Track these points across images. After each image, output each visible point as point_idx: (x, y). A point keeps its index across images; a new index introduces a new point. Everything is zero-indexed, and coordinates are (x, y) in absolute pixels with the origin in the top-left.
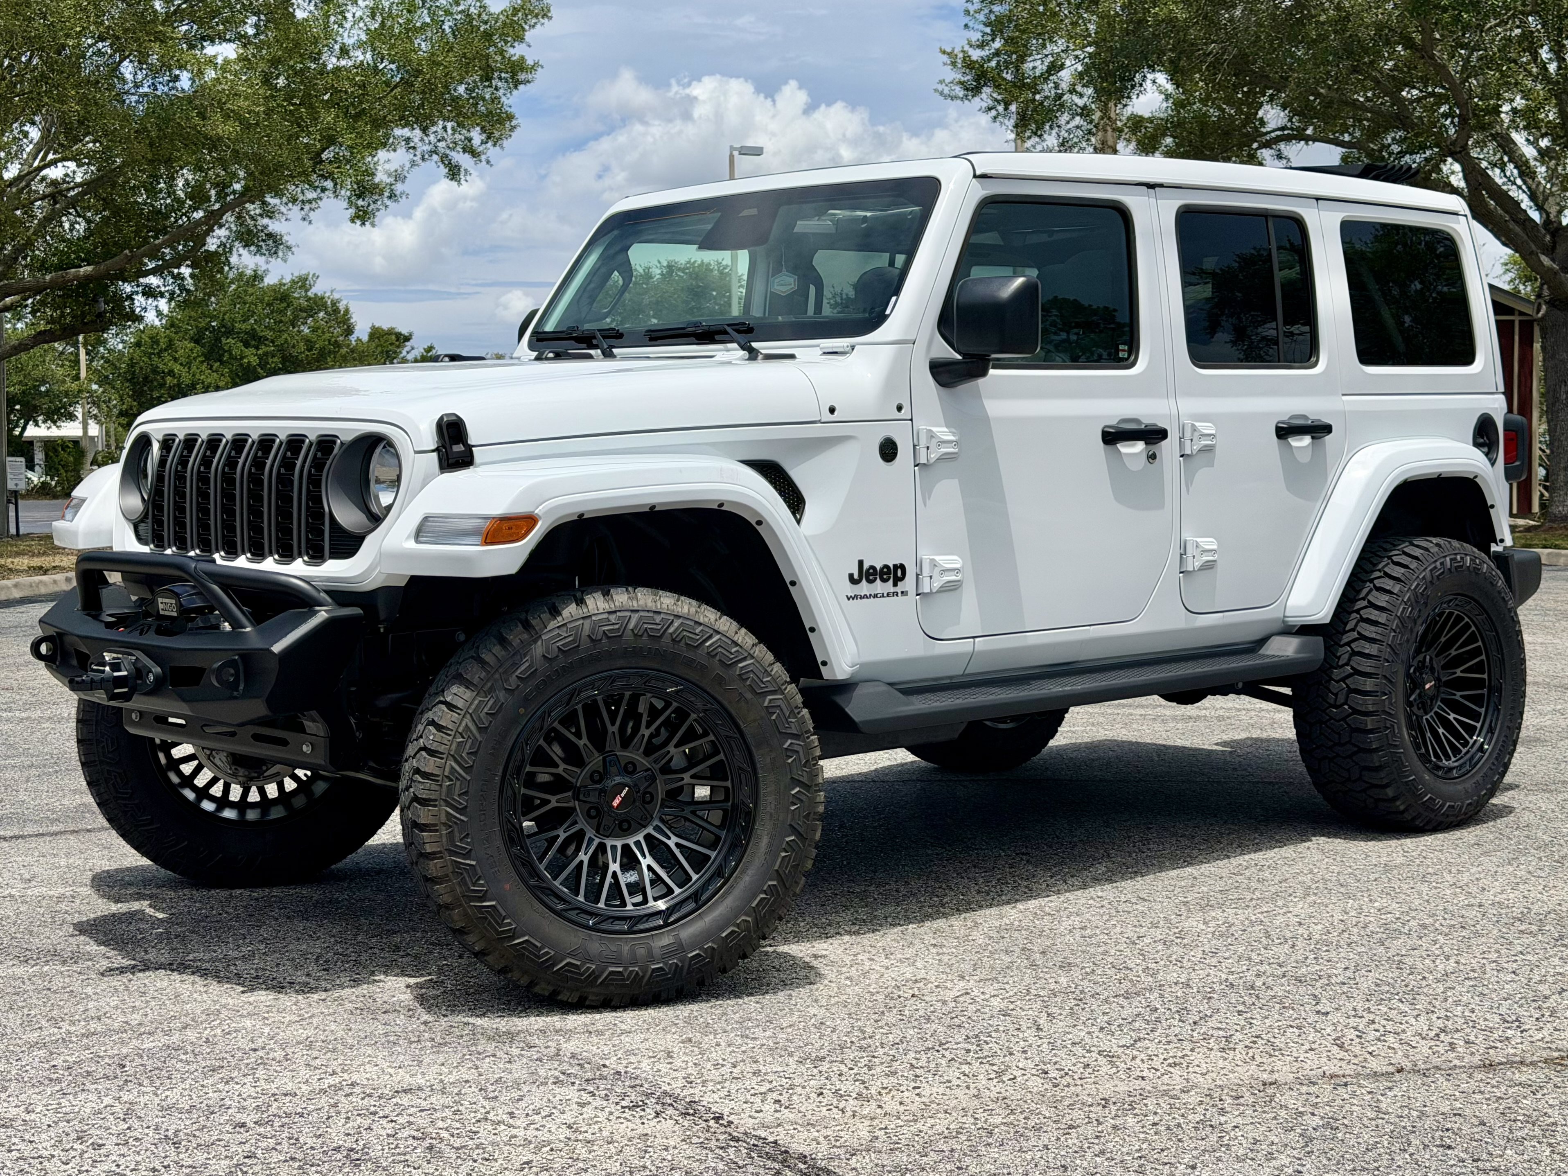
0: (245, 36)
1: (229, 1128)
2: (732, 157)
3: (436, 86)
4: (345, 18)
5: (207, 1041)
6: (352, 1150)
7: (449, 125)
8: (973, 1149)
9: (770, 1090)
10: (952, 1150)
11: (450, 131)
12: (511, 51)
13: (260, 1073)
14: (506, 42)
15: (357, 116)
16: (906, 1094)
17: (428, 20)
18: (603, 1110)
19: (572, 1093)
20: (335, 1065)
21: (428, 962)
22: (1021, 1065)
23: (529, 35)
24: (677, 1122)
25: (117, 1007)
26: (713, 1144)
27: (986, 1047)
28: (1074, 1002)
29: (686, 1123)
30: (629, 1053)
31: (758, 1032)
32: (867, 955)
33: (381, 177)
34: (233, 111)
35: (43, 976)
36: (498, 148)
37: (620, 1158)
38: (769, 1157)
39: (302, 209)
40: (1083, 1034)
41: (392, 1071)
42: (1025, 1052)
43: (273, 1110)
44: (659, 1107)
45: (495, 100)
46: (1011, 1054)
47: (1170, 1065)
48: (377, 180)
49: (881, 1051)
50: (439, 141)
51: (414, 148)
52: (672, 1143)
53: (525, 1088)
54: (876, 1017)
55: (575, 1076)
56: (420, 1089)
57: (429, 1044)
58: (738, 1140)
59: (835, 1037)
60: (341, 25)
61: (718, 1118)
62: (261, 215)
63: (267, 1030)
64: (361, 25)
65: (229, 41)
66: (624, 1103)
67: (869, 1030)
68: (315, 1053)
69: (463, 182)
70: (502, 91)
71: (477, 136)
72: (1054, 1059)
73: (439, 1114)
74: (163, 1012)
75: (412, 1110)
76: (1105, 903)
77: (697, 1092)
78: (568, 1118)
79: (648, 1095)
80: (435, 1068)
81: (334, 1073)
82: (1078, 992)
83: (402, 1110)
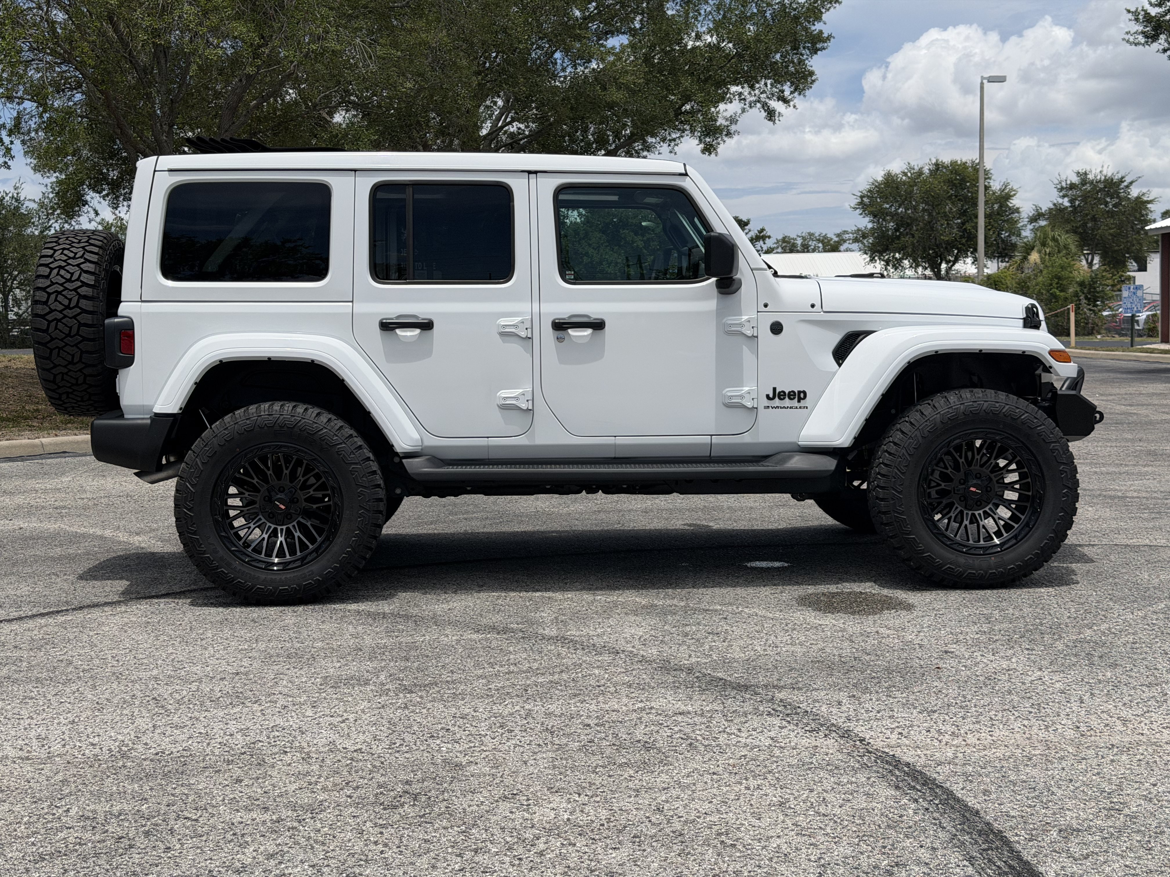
0: (635, 29)
1: (581, 727)
2: (982, 84)
3: (760, 57)
4: (700, 14)
5: (573, 680)
6: (646, 742)
7: (769, 82)
8: (1016, 767)
9: (898, 727)
10: (1003, 767)
11: (769, 86)
12: (813, 28)
13: (601, 699)
14: (809, 22)
15: (706, 80)
16: (983, 734)
17: (755, 11)
18: (793, 731)
19: (777, 721)
20: (643, 697)
21: (704, 643)
22: (1063, 722)
23: (824, 17)
24: (837, 741)
25: (525, 659)
26: (856, 753)
27: (1043, 711)
28: (1111, 687)
29: (842, 742)
30: (815, 701)
31: (898, 694)
32: (981, 653)
33: (721, 122)
34: (623, 84)
35: (487, 639)
36: (802, 96)
37: (798, 758)
38: (887, 762)
39: (669, 145)
40: (1111, 706)
41: (674, 702)
42: (1068, 715)
43: (605, 719)
44: (827, 732)
45: (801, 62)
46: (1059, 716)
47: (1163, 728)
48: (718, 124)
49: (974, 709)
50: (762, 93)
51: (744, 99)
52: (831, 751)
53: (750, 717)
54: (976, 690)
55: (781, 712)
56: (689, 713)
57: (698, 689)
58: (870, 752)
59: (946, 699)
60: (696, 19)
61: (862, 740)
62: (642, 149)
63: (607, 676)
64: (710, 17)
65: (624, 33)
66: (807, 728)
67: (969, 697)
68: (632, 690)
69: (777, 121)
70: (805, 57)
71: (787, 89)
72: (1086, 720)
73: (698, 727)
74: (550, 663)
75: (683, 724)
76: (1156, 627)
77: (852, 725)
78: (772, 734)
79: (822, 725)
80: (699, 702)
81: (642, 701)
82: (1116, 682)
83: (677, 723)
